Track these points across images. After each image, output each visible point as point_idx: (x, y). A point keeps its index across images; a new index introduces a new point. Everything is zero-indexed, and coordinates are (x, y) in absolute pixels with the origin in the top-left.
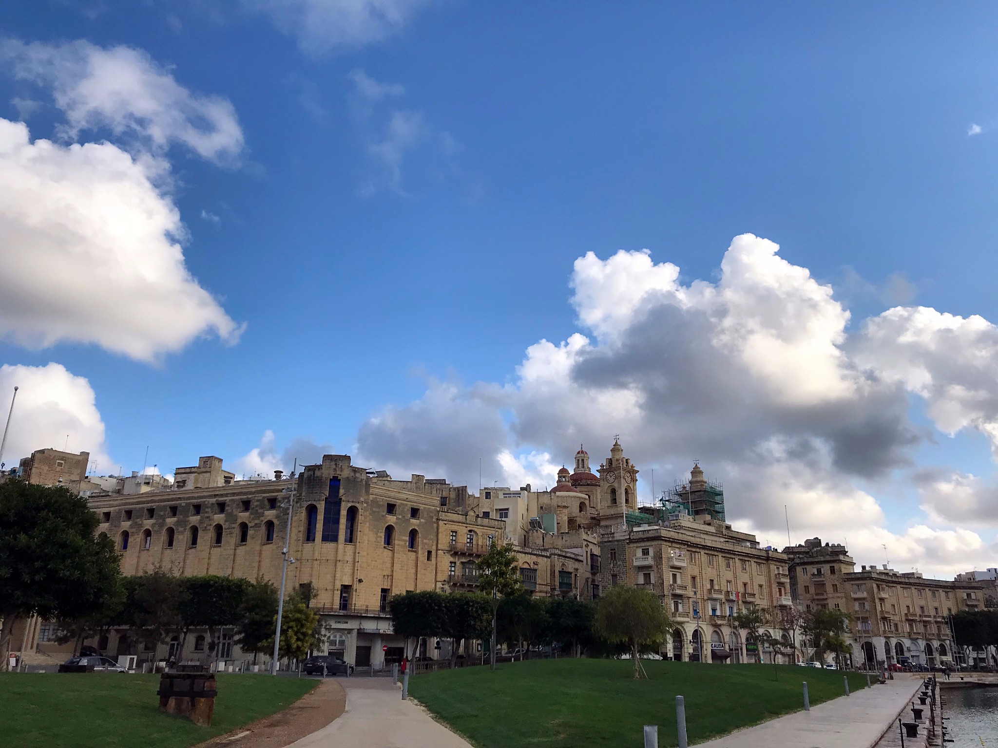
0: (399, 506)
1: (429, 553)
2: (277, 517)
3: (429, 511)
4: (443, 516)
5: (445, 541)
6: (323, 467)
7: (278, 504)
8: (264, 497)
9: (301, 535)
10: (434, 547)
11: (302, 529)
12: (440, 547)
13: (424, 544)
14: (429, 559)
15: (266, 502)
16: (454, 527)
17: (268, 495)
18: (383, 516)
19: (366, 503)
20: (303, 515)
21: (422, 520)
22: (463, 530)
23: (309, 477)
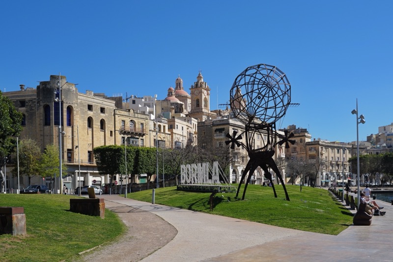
0: (94, 106)
1: (111, 132)
2: (27, 111)
3: (110, 109)
4: (117, 112)
5: (119, 126)
6: (51, 82)
7: (27, 104)
8: (17, 100)
9: (42, 121)
10: (114, 129)
11: (42, 118)
12: (116, 129)
13: (108, 127)
14: (111, 135)
15: (19, 103)
16: (124, 118)
17: (19, 98)
18: (86, 111)
19: (76, 104)
20: (42, 110)
21: (107, 114)
22: (128, 120)
23: (43, 88)
